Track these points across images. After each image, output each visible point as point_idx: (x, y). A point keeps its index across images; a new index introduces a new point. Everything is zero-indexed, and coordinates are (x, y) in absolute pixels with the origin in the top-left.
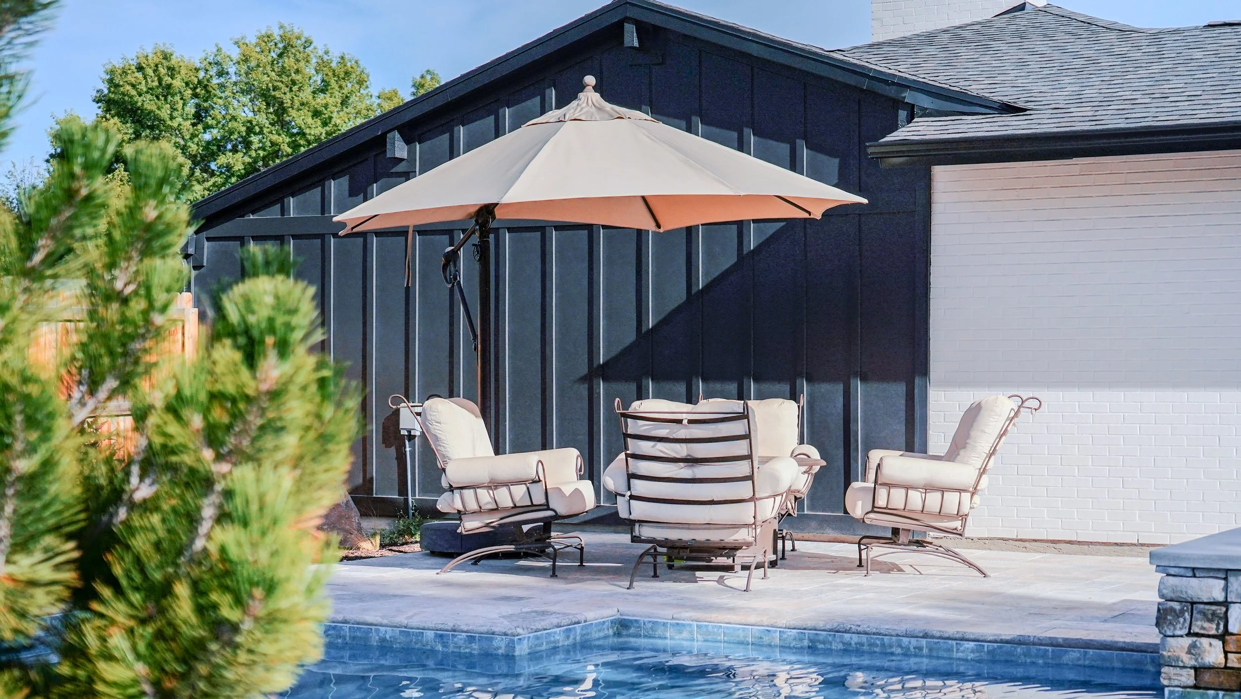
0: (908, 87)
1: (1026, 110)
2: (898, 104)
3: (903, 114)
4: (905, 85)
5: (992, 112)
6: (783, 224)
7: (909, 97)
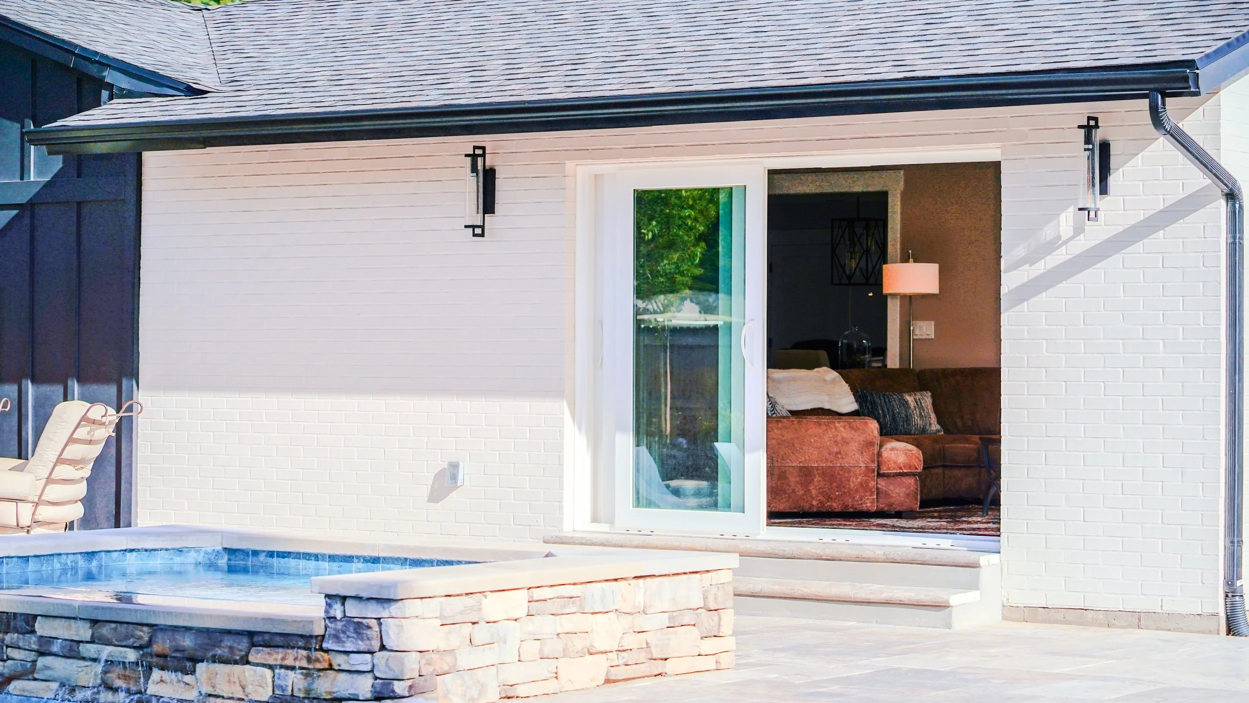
0: (109, 66)
1: (207, 92)
2: (102, 84)
3: (105, 94)
4: (106, 63)
5: (180, 94)
6: (14, 212)
7: (110, 76)
